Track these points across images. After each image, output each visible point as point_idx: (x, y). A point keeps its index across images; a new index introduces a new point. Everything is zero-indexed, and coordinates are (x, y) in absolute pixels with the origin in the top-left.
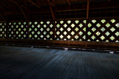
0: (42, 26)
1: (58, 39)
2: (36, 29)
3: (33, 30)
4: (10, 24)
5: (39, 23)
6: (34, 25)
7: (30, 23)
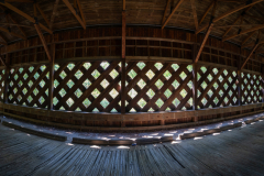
0: (87, 74)
1: (133, 110)
2: (70, 84)
3: (63, 84)
4: (12, 71)
5: (79, 66)
6: (67, 71)
7: (57, 67)
